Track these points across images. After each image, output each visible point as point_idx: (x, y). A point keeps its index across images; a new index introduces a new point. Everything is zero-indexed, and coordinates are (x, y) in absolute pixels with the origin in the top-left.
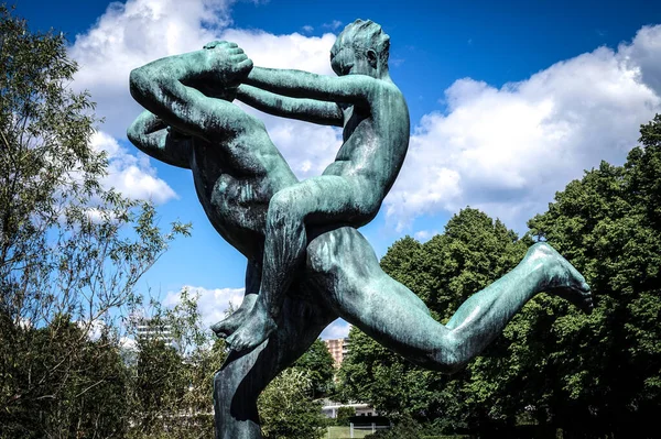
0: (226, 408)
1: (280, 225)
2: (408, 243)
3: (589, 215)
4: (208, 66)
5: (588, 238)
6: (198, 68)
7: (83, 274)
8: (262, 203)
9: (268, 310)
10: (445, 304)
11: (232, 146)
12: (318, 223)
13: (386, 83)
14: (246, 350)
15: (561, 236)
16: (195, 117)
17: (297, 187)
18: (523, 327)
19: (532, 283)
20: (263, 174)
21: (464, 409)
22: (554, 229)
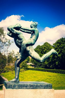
0: (16, 66)
1: (23, 45)
2: (39, 46)
3: (60, 43)
4: (16, 26)
5: (60, 46)
6: (15, 27)
7: (2, 48)
8: (21, 42)
9: (21, 55)
10: (43, 53)
11: (19, 36)
12: (28, 45)
13: (36, 29)
14: (19, 59)
15: (57, 46)
16: (15, 32)
17: (25, 41)
18: (52, 56)
19: (51, 53)
20: (22, 39)
21: (44, 65)
22: (56, 45)
